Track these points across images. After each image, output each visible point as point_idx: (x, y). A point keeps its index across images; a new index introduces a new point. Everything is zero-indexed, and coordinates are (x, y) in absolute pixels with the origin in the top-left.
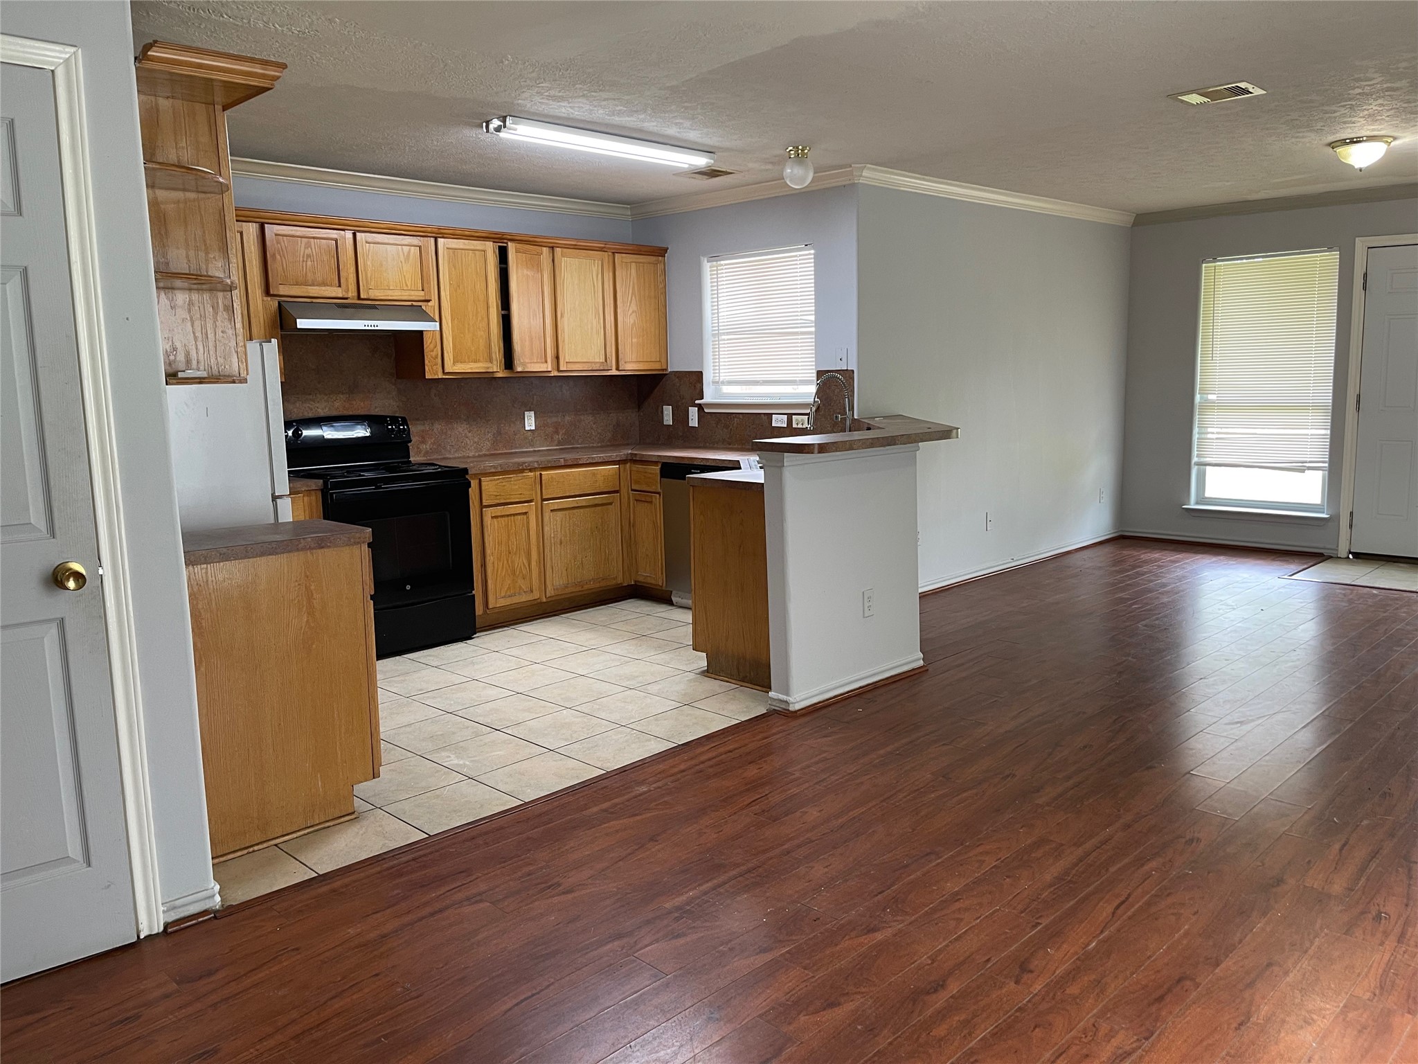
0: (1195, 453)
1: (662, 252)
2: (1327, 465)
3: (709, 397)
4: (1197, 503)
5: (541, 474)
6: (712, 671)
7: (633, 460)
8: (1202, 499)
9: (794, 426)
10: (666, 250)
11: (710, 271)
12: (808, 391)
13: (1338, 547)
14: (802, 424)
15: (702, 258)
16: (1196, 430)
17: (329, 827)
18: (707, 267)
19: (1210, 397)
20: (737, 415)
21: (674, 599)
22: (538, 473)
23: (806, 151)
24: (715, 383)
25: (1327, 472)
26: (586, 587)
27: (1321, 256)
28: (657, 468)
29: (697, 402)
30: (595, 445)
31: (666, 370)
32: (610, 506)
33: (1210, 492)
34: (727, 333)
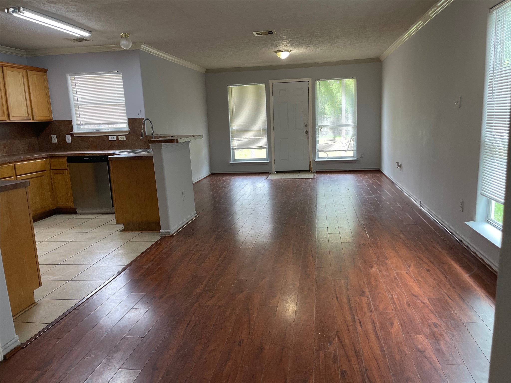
0: (231, 146)
1: (45, 71)
2: (267, 147)
3: (76, 130)
4: (233, 161)
5: (15, 165)
6: (126, 230)
7: (51, 157)
8: (234, 160)
9: (120, 139)
10: (47, 70)
11: (71, 80)
12: (125, 126)
13: (272, 170)
14: (123, 139)
15: (66, 74)
16: (231, 139)
17: (28, 310)
18: (69, 78)
19: (233, 128)
20: (92, 137)
21: (78, 211)
22: (13, 164)
23: (128, 35)
24: (78, 124)
25: (267, 149)
26: (39, 211)
27: (260, 85)
28: (65, 159)
29: (71, 132)
30: (21, 153)
31: (52, 120)
32: (44, 177)
33: (236, 158)
34: (82, 104)
